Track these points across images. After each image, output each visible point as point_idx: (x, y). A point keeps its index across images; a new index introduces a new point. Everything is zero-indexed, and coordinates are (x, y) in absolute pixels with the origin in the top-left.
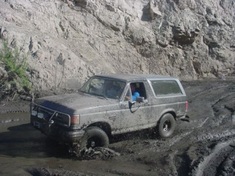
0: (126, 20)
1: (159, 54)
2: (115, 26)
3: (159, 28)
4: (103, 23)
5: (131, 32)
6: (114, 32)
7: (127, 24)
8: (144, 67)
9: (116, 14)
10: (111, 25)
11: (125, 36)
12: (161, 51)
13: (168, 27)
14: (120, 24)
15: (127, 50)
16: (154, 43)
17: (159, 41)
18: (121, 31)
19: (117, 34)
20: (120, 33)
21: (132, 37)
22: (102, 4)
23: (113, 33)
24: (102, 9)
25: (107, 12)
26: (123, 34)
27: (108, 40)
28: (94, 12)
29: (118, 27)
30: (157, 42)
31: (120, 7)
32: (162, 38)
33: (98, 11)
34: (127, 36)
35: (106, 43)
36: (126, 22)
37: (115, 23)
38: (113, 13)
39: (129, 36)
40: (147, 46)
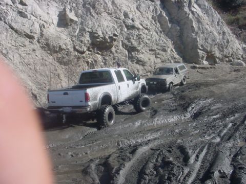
0: (40, 27)
1: (78, 61)
2: (29, 33)
3: (76, 34)
4: (16, 31)
5: (47, 40)
6: (29, 39)
7: (42, 31)
8: (62, 76)
9: (30, 21)
10: (25, 32)
11: (41, 44)
12: (79, 58)
13: (86, 33)
14: (34, 31)
15: (43, 59)
16: (72, 50)
17: (77, 47)
18: (36, 39)
19: (32, 43)
20: (35, 41)
21: (47, 45)
22: (13, 10)
23: (27, 42)
24: (14, 15)
25: (20, 19)
26: (38, 42)
27: (23, 49)
28: (5, 19)
29: (32, 34)
30: (75, 49)
31: (33, 13)
32: (79, 44)
33: (9, 17)
34: (42, 44)
35: (20, 52)
37: (29, 31)
38: (26, 19)
39: (45, 44)
40: (64, 54)
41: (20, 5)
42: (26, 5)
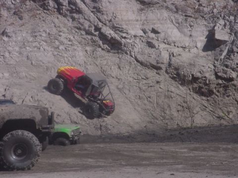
1: (226, 90)
2: (155, 64)
4: (142, 63)
5: (177, 69)
6: (156, 71)
9: (158, 50)
10: (151, 64)
11: (170, 75)
12: (226, 87)
13: (234, 54)
14: (161, 61)
16: (213, 77)
17: (219, 74)
18: (164, 69)
19: (158, 74)
20: (163, 71)
21: (178, 74)
22: (142, 41)
24: (142, 46)
25: (148, 50)
26: (166, 72)
27: (145, 82)
28: (130, 53)
29: (159, 65)
31: (165, 41)
33: (136, 50)
34: (172, 74)
36: (170, 58)
37: (155, 61)
38: (154, 49)
39: (175, 74)
40: (200, 83)
41: (152, 34)
42: (159, 33)
